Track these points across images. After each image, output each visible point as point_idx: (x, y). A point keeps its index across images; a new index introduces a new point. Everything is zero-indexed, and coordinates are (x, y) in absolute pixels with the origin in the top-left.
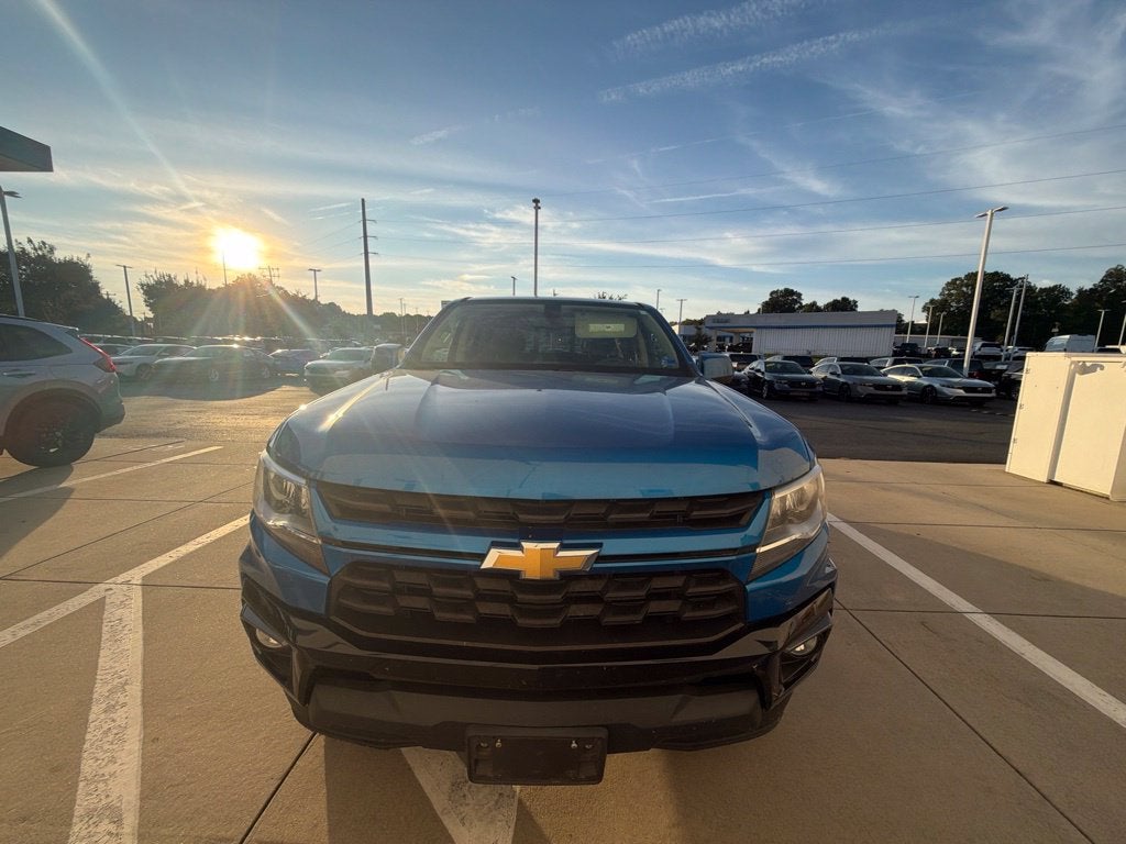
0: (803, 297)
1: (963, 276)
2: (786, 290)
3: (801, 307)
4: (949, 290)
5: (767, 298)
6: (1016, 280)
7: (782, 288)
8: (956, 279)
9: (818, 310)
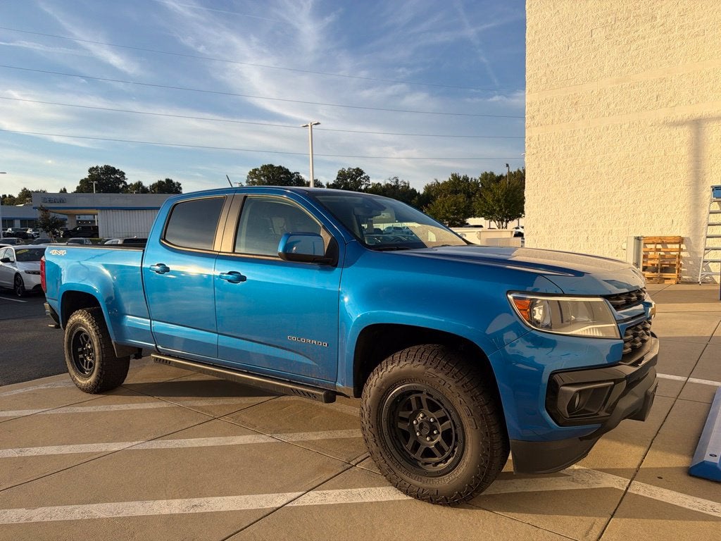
0: (126, 176)
1: (260, 168)
2: (107, 168)
3: (126, 186)
4: (252, 179)
5: (86, 175)
6: (293, 174)
7: (101, 165)
8: (256, 170)
9: (145, 191)
